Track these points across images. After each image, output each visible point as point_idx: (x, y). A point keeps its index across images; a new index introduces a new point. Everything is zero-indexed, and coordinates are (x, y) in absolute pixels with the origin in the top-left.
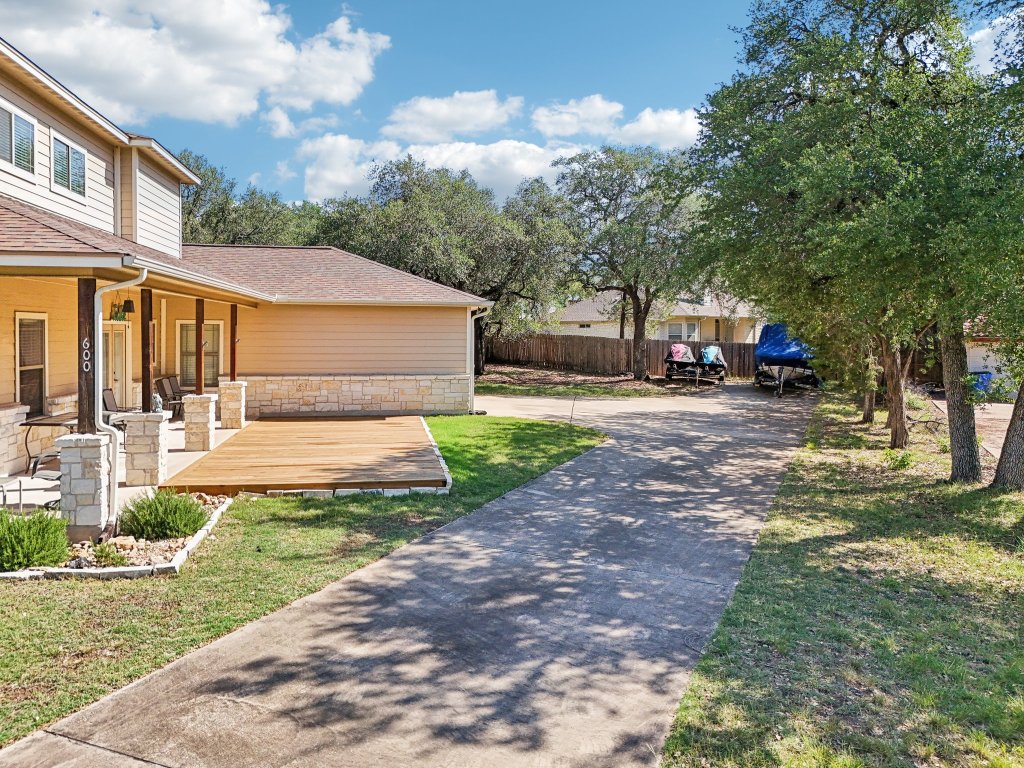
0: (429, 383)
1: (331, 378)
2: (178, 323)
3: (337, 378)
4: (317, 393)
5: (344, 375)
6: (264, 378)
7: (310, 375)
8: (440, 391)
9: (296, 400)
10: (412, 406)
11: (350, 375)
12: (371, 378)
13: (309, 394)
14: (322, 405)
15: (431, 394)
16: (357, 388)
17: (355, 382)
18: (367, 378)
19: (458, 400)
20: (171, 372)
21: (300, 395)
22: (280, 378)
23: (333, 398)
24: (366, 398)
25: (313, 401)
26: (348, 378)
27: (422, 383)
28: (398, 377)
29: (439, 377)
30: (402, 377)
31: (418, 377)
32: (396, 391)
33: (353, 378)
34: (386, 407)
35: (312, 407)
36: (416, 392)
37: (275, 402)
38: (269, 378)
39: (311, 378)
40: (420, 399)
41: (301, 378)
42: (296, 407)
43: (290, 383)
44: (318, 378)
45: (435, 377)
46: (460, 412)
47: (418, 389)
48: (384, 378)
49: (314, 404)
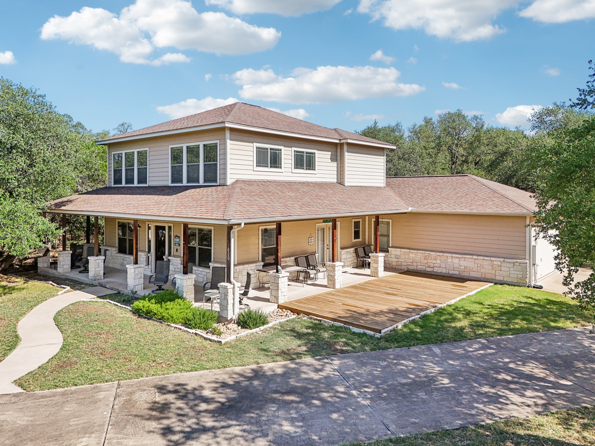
0: (499, 263)
1: (441, 254)
2: (373, 220)
3: (445, 254)
4: (435, 262)
5: (449, 253)
6: (408, 251)
7: (430, 251)
8: (507, 269)
9: (424, 264)
10: (488, 276)
11: (453, 253)
12: (464, 256)
13: (431, 262)
14: (437, 269)
15: (501, 270)
16: (457, 261)
17: (455, 257)
18: (461, 256)
19: (519, 276)
21: (426, 261)
22: (416, 251)
23: (443, 265)
24: (461, 267)
25: (432, 266)
26: (450, 255)
27: (495, 263)
28: (479, 258)
29: (506, 260)
30: (482, 258)
31: (492, 259)
32: (479, 265)
33: (454, 255)
34: (473, 274)
35: (432, 269)
36: (491, 268)
37: (415, 264)
38: (411, 251)
39: (431, 253)
40: (494, 272)
41: (426, 252)
42: (424, 268)
43: (421, 254)
44: (435, 253)
45: (502, 260)
46: (521, 284)
47: (492, 266)
48: (471, 257)
49: (433, 267)
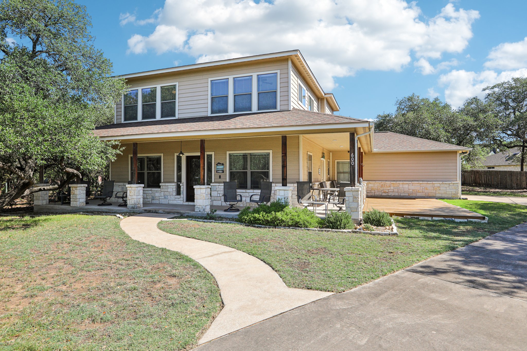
0: (439, 185)
1: (395, 182)
2: (336, 161)
3: (397, 182)
4: (389, 188)
5: (400, 181)
7: (386, 181)
8: (445, 189)
9: (381, 191)
10: (431, 195)
11: (403, 181)
12: (413, 182)
13: (386, 189)
14: (391, 193)
15: (440, 190)
16: (406, 186)
17: (405, 184)
18: (410, 182)
19: (453, 192)
20: (333, 179)
21: (382, 189)
22: (374, 182)
23: (396, 190)
24: (410, 190)
25: (387, 191)
26: (402, 182)
27: (435, 185)
28: (424, 182)
29: (444, 182)
30: (426, 182)
31: (434, 182)
32: (423, 188)
33: (404, 182)
34: (419, 194)
35: (387, 194)
36: (433, 189)
37: (373, 191)
38: (370, 182)
39: (387, 182)
40: (434, 192)
41: (383, 182)
42: (381, 193)
43: (378, 184)
44: (390, 182)
45: (442, 182)
46: (454, 198)
47: (434, 188)
48: (418, 182)
49: (388, 193)
